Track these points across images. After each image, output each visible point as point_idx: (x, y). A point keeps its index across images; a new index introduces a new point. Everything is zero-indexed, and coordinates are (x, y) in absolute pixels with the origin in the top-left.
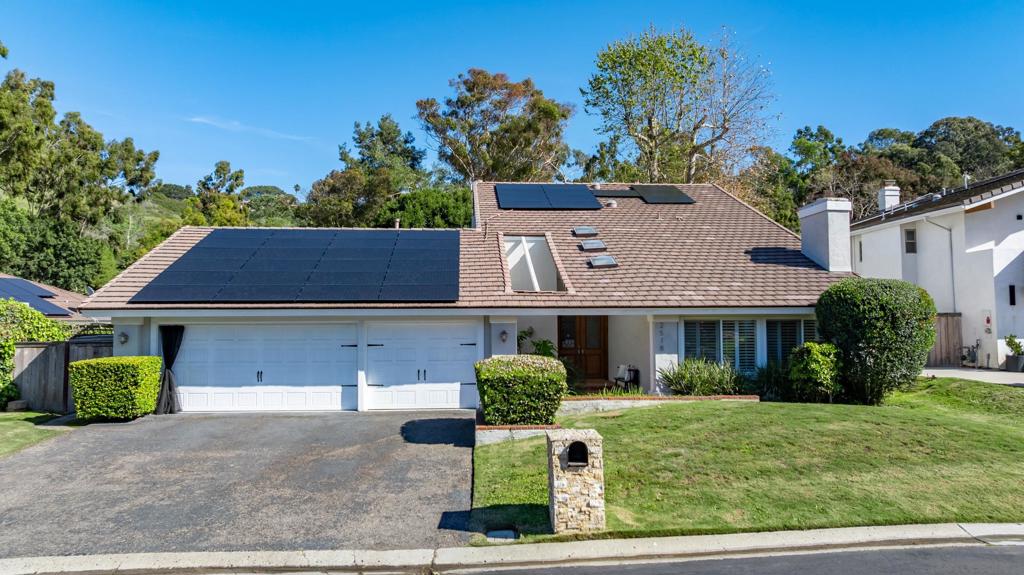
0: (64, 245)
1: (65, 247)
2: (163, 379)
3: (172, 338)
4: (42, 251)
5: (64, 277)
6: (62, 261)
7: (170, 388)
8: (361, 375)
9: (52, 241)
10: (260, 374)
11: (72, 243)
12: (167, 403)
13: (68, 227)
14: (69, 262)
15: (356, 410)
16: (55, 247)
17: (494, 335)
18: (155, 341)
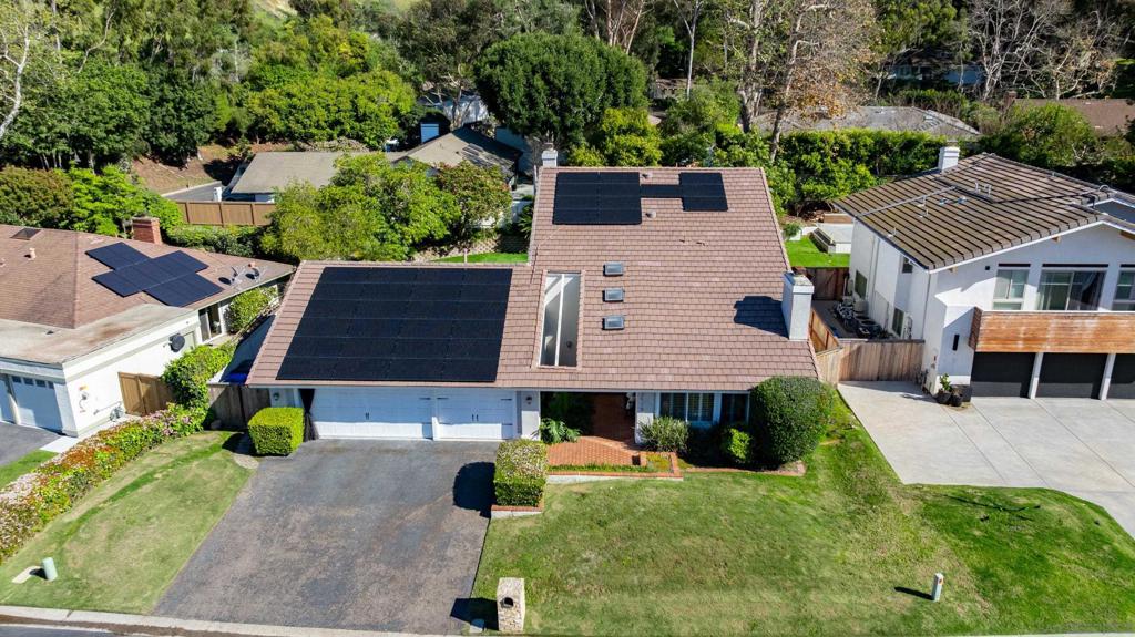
0: (181, 99)
1: (182, 101)
2: (305, 421)
3: (307, 396)
4: (162, 106)
5: (187, 130)
6: (183, 114)
7: (311, 425)
8: (434, 420)
9: (170, 95)
10: (367, 415)
11: (189, 96)
12: (310, 434)
13: (181, 78)
14: (190, 115)
15: (432, 438)
16: (173, 100)
17: (523, 398)
18: (297, 397)
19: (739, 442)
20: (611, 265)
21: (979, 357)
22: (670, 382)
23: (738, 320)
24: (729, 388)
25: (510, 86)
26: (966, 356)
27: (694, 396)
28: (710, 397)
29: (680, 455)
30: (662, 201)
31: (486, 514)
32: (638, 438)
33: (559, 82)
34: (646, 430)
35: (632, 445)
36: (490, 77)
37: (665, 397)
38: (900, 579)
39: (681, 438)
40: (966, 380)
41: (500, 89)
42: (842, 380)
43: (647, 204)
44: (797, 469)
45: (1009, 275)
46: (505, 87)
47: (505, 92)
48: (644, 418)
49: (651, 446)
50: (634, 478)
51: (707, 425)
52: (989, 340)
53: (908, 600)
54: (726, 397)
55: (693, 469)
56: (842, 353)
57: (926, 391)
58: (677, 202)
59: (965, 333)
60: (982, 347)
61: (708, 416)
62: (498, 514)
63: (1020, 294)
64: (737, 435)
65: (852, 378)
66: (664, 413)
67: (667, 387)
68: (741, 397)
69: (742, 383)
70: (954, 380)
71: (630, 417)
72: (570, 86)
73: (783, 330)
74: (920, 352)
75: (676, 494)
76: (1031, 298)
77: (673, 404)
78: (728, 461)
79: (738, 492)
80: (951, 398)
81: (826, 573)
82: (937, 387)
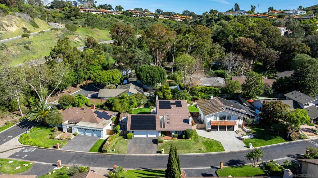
2: (133, 135)
3: (133, 132)
8: (148, 134)
10: (140, 134)
15: (148, 137)
17: (159, 132)
18: (132, 132)
19: (184, 136)
20: (168, 115)
21: (212, 126)
22: (176, 129)
23: (183, 122)
24: (182, 130)
25: (143, 76)
26: (210, 126)
27: (178, 131)
28: (180, 131)
29: (177, 138)
30: (173, 105)
31: (157, 144)
32: (172, 136)
33: (152, 76)
34: (173, 135)
35: (171, 137)
36: (139, 74)
37: (175, 131)
38: (199, 149)
39: (177, 136)
40: (210, 129)
41: (141, 76)
42: (196, 129)
43: (172, 106)
44: (190, 139)
45: (215, 116)
46: (142, 76)
47: (142, 77)
48: (173, 134)
49: (174, 137)
50: (172, 140)
51: (180, 134)
52: (212, 124)
53: (199, 150)
54: (182, 131)
55: (178, 139)
56: (196, 126)
57: (206, 130)
58: (175, 105)
59: (210, 123)
60: (212, 125)
61: (180, 133)
62: (158, 144)
63: (217, 118)
64: (183, 135)
65: (197, 129)
66: (175, 133)
67: (175, 130)
68: (184, 131)
69: (184, 130)
70: (209, 129)
71: (171, 134)
72: (154, 76)
73: (188, 123)
74: (206, 125)
75: (177, 142)
76: (218, 119)
77: (176, 132)
78: (182, 138)
79: (183, 141)
80: (209, 131)
81: (192, 148)
82: (207, 130)
